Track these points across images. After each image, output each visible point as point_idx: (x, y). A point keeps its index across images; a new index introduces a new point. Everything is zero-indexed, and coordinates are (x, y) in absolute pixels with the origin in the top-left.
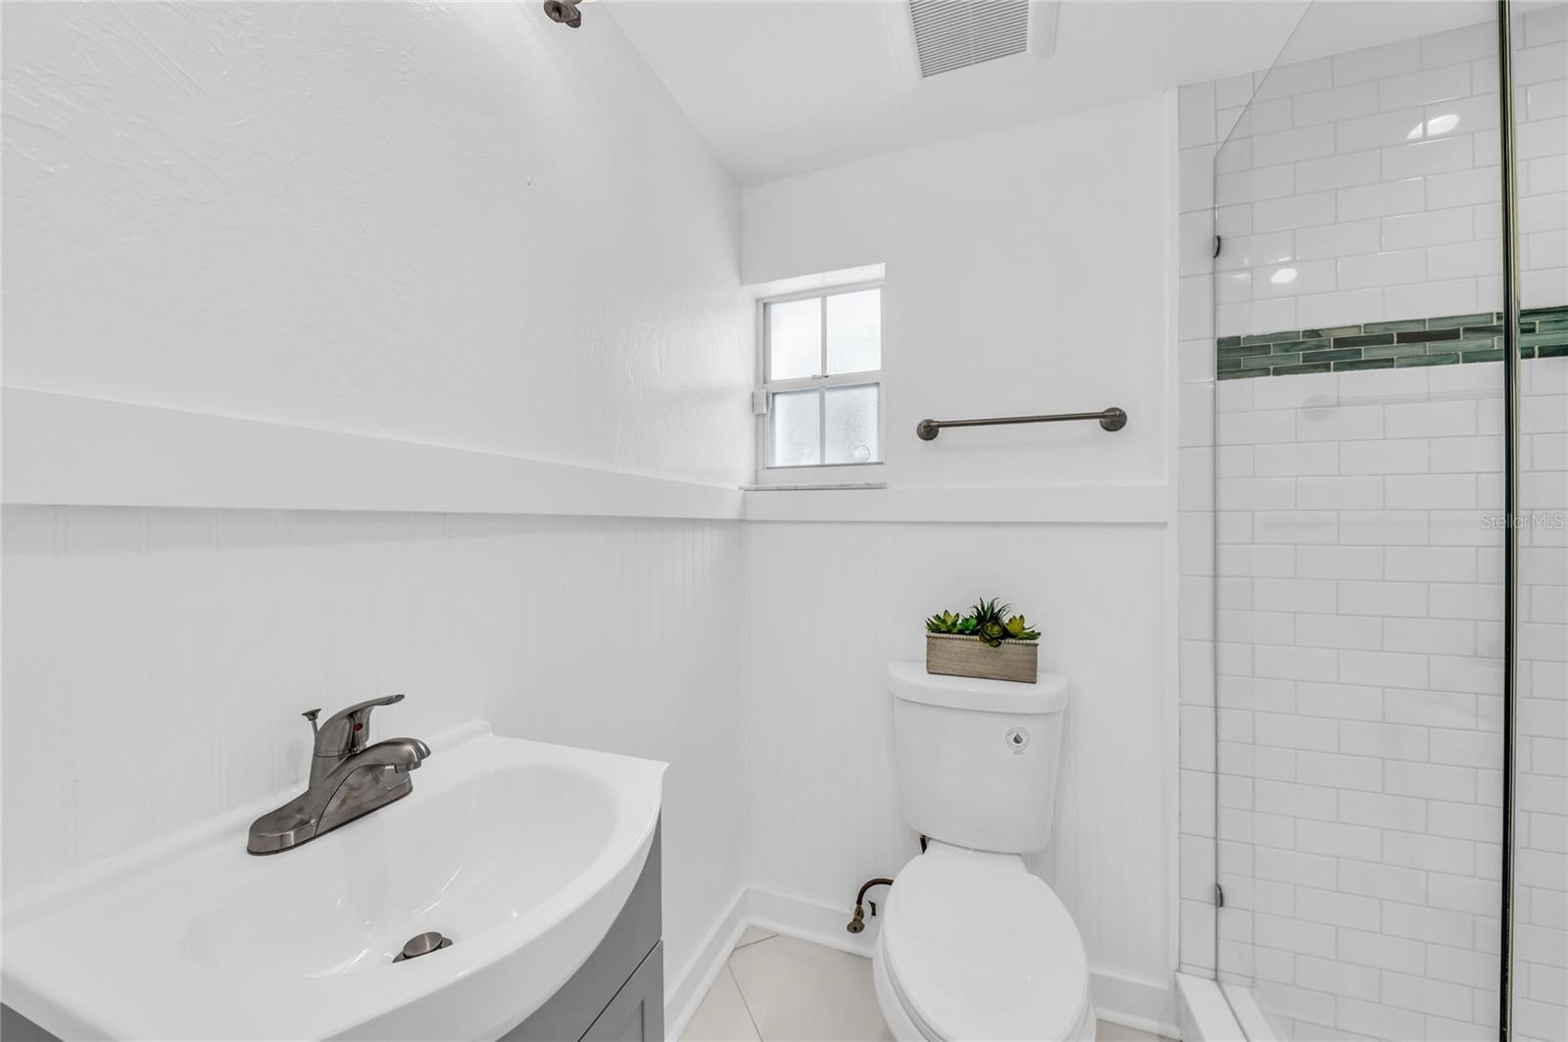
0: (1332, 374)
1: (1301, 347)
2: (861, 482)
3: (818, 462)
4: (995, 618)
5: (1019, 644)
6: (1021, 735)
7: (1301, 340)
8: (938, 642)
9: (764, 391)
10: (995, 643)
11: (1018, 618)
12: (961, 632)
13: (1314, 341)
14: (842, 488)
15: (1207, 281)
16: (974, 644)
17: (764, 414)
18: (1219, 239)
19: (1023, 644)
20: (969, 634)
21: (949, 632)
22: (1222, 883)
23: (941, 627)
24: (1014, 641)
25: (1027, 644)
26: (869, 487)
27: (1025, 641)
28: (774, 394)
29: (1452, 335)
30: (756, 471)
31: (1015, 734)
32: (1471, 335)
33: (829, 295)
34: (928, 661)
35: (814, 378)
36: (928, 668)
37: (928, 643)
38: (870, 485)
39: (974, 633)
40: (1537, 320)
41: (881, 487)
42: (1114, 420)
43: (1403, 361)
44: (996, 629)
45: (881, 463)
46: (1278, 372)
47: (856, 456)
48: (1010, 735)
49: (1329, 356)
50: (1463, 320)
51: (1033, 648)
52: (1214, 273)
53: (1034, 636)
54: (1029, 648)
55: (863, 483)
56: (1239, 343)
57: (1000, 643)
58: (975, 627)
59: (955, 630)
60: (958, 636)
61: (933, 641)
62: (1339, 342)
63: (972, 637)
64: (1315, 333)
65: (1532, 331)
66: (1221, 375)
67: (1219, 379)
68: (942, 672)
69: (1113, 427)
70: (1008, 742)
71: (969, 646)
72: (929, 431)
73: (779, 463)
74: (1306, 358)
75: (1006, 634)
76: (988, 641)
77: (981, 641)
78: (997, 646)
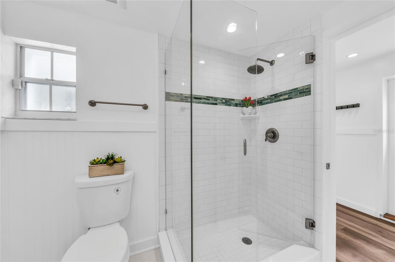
0: (184, 103)
1: (180, 97)
2: (66, 118)
3: (49, 110)
4: (112, 158)
5: (119, 164)
6: (118, 189)
7: (179, 95)
8: (93, 168)
9: (20, 80)
10: (111, 165)
11: (120, 157)
12: (101, 164)
13: (181, 96)
14: (57, 119)
15: (164, 79)
16: (105, 167)
17: (20, 89)
18: (166, 70)
19: (120, 164)
20: (103, 164)
21: (97, 164)
22: (167, 208)
23: (94, 163)
24: (117, 164)
25: (121, 164)
26: (69, 120)
27: (120, 163)
28: (26, 82)
29: (200, 99)
30: (16, 111)
31: (117, 189)
32: (203, 99)
33: (55, 52)
34: (89, 174)
35: (47, 79)
36: (89, 176)
37: (89, 168)
38: (69, 119)
39: (105, 163)
40: (210, 98)
41: (75, 120)
42: (145, 107)
43: (195, 102)
44: (112, 161)
45: (76, 112)
46: (176, 101)
47: (66, 109)
48: (115, 190)
49: (184, 99)
50: (202, 97)
51: (123, 165)
52: (165, 78)
53: (124, 161)
54: (121, 165)
55: (67, 118)
56: (169, 94)
57: (113, 165)
58: (105, 161)
59: (99, 163)
60: (100, 165)
61: (91, 167)
62: (185, 97)
63: (104, 165)
64: (181, 94)
65: (209, 100)
66: (166, 100)
67: (166, 101)
68: (94, 176)
69: (145, 109)
70: (115, 192)
71: (104, 167)
72: (93, 104)
73: (28, 108)
74: (180, 99)
75: (115, 162)
76: (109, 165)
77: (107, 165)
78: (112, 166)
